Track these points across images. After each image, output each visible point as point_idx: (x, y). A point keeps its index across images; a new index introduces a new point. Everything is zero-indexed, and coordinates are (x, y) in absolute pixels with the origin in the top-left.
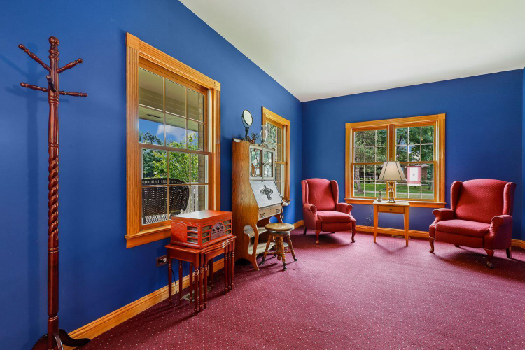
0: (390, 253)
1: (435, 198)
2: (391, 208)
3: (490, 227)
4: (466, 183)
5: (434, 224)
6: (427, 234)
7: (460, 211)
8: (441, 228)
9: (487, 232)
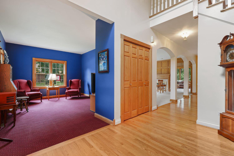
0: (56, 101)
1: (64, 85)
2: (54, 89)
3: (78, 90)
4: (72, 80)
5: (66, 91)
6: (65, 95)
7: (71, 87)
8: (68, 92)
9: (78, 91)
